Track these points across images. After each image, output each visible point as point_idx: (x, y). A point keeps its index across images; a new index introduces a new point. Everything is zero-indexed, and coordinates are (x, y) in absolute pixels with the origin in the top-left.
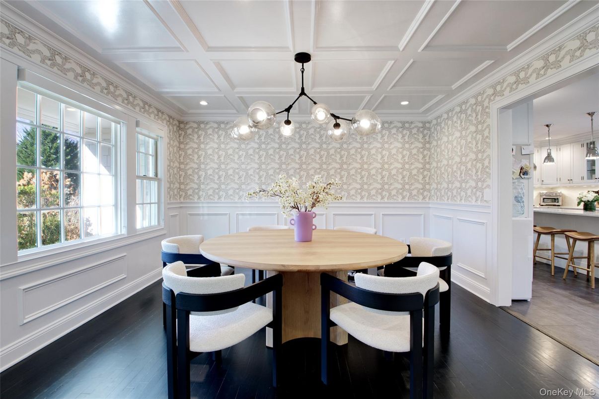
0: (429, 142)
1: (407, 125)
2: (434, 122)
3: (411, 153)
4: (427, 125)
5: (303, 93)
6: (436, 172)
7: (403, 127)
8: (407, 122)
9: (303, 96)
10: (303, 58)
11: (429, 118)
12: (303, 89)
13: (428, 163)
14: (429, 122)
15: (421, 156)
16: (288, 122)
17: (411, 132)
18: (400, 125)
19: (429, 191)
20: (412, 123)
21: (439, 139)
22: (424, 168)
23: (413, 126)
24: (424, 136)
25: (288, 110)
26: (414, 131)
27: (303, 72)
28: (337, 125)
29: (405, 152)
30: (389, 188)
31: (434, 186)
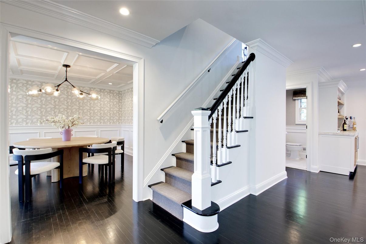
0: (121, 100)
1: (112, 92)
2: (123, 92)
3: (113, 104)
4: (121, 93)
5: (66, 80)
6: (123, 112)
7: (110, 92)
8: (112, 90)
9: (66, 81)
10: (67, 66)
11: (121, 90)
12: (66, 79)
13: (121, 108)
14: (121, 92)
15: (118, 105)
16: (57, 90)
17: (113, 95)
18: (109, 91)
19: (121, 120)
20: (114, 91)
21: (125, 99)
22: (119, 110)
23: (114, 92)
24: (119, 97)
25: (58, 86)
26: (115, 94)
27: (66, 72)
28: (82, 94)
29: (111, 103)
30: (104, 118)
31: (123, 118)
